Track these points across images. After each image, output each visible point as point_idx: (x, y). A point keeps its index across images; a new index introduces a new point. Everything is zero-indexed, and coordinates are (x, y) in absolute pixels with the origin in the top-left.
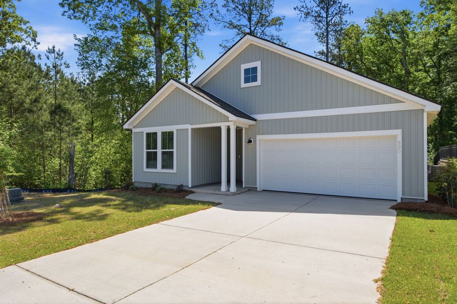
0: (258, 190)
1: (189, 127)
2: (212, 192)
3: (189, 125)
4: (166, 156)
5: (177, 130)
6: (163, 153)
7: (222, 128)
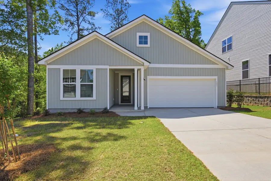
0: (148, 108)
1: (108, 67)
2: (129, 111)
3: (108, 66)
4: (84, 88)
5: (96, 69)
6: (82, 85)
7: (135, 69)
